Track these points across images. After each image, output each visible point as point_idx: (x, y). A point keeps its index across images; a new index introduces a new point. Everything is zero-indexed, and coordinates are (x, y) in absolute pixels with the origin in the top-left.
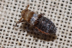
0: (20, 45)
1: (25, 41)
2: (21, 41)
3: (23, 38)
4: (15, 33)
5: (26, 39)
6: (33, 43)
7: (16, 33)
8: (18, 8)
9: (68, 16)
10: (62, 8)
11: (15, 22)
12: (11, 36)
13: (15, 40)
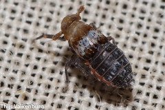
0: (26, 98)
1: (37, 91)
2: (29, 90)
3: (32, 83)
4: (14, 71)
5: (39, 85)
6: (55, 96)
7: (16, 72)
8: (22, 13)
9: (138, 34)
10: (125, 14)
11: (13, 45)
12: (5, 77)
13: (15, 88)
